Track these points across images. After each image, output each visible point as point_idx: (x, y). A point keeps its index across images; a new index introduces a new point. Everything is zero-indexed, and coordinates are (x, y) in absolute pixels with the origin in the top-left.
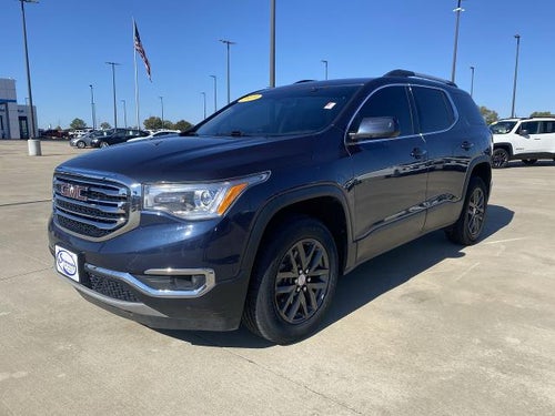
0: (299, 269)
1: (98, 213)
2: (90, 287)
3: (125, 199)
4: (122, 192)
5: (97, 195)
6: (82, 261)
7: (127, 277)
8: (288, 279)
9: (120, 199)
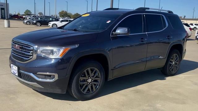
0: (89, 77)
1: (24, 54)
2: (21, 78)
3: (32, 50)
4: (32, 48)
5: (24, 49)
6: (19, 69)
7: (32, 75)
8: (85, 80)
9: (31, 50)
